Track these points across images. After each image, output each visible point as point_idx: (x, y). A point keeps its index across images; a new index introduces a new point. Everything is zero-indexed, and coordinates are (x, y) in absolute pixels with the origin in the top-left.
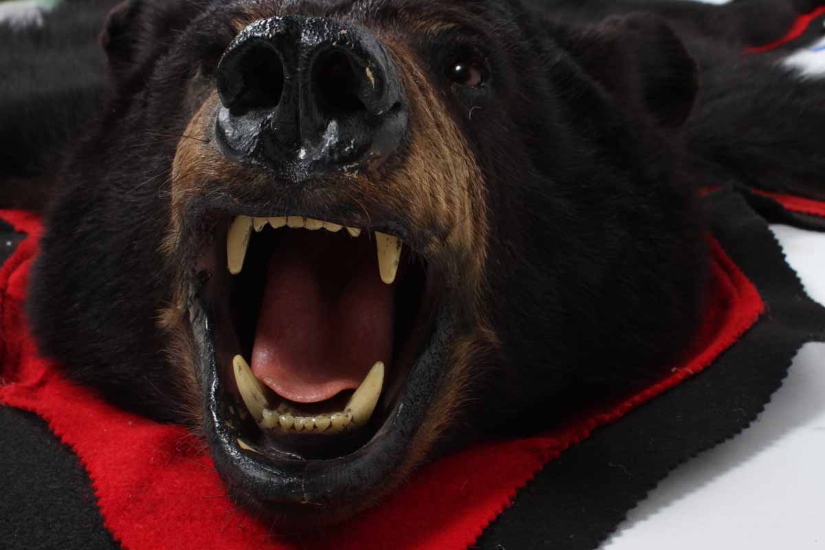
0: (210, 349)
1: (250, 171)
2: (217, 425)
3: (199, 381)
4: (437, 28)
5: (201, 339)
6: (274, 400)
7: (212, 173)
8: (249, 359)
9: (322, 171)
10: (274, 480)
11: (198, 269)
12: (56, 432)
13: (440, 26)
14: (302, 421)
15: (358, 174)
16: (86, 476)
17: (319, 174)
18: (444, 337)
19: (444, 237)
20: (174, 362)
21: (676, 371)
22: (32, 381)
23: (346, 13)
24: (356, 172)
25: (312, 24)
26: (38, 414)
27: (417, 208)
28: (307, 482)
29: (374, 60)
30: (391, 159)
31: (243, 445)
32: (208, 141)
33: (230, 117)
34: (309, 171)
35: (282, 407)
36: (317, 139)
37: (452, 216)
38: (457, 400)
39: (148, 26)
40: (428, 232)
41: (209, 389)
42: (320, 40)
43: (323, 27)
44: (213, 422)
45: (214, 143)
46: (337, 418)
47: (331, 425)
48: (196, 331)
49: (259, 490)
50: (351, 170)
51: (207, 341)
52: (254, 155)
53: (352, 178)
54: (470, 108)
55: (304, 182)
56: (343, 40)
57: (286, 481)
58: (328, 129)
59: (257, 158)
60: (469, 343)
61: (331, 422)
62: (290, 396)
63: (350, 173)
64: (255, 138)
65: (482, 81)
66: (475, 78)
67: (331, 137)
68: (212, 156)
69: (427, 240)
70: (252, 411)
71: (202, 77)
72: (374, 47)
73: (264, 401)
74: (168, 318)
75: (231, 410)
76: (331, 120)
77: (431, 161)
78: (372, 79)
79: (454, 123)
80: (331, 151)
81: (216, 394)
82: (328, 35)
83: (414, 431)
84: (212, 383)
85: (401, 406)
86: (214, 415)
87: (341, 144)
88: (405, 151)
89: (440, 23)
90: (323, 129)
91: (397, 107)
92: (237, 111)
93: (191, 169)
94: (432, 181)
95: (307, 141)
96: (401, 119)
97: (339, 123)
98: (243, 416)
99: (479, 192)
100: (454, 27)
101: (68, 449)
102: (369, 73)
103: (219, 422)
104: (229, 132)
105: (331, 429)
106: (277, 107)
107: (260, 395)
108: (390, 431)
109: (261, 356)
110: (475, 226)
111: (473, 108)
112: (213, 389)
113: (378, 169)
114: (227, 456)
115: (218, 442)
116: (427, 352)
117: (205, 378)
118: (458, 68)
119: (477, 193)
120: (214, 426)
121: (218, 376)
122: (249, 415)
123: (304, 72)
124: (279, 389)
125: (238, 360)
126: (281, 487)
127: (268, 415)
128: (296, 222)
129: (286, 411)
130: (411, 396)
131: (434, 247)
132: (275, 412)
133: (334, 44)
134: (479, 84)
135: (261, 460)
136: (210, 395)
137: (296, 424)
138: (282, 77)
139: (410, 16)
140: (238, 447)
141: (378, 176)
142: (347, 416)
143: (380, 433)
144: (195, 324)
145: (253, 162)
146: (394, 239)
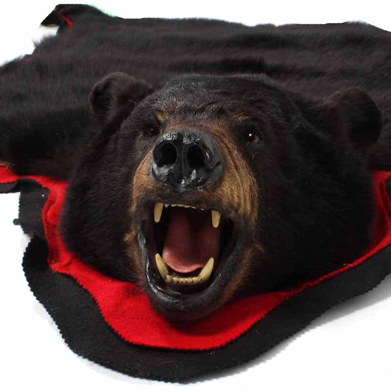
0: (146, 251)
1: (164, 188)
2: (149, 280)
3: (141, 263)
4: (241, 119)
5: (142, 246)
6: (171, 271)
7: (151, 187)
8: (161, 255)
9: (190, 188)
10: (171, 301)
11: (142, 219)
12: (80, 284)
13: (242, 118)
14: (181, 280)
15: (203, 190)
16: (94, 301)
17: (189, 190)
18: (239, 248)
19: (236, 211)
20: (130, 255)
21: (345, 265)
22: (65, 262)
23: (203, 112)
24: (202, 189)
25: (187, 136)
26: (72, 276)
27: (225, 200)
28: (183, 302)
29: (209, 150)
30: (215, 184)
31: (159, 288)
32: (148, 175)
33: (157, 167)
34: (186, 188)
35: (174, 274)
36: (189, 177)
37: (240, 203)
38: (245, 274)
39: (115, 98)
40: (229, 209)
41: (146, 267)
42: (190, 142)
43: (191, 137)
44: (148, 279)
45: (151, 176)
46: (195, 279)
47: (193, 282)
48: (140, 244)
49: (165, 304)
50: (201, 189)
51: (145, 248)
52: (166, 182)
53: (201, 191)
54: (254, 153)
55: (183, 193)
56: (198, 142)
57: (175, 301)
58: (193, 173)
59: (167, 183)
60: (250, 251)
61: (193, 281)
62: (177, 270)
63: (200, 189)
64: (166, 175)
65: (260, 141)
66: (257, 140)
67: (193, 177)
68: (150, 181)
69: (229, 213)
70: (162, 275)
71: (143, 136)
72: (209, 144)
73: (167, 271)
74: (128, 237)
75: (154, 275)
76: (194, 169)
77: (231, 182)
78: (208, 156)
79: (245, 162)
80: (193, 181)
81: (148, 268)
82: (193, 140)
83: (225, 285)
84: (147, 264)
85: (220, 275)
86: (148, 276)
87: (197, 179)
88: (221, 180)
89: (242, 116)
90: (191, 173)
91: (219, 163)
92: (160, 165)
93: (142, 185)
94: (232, 190)
95: (185, 177)
96: (220, 167)
97: (197, 171)
98: (159, 278)
99: (255, 190)
100: (248, 119)
101: (86, 291)
102: (207, 154)
103: (150, 279)
104: (157, 172)
105: (193, 283)
106: (174, 165)
107: (165, 269)
108: (215, 284)
109: (166, 254)
110: (252, 204)
111: (255, 153)
112: (147, 267)
113: (211, 188)
114: (153, 292)
115: (150, 287)
116: (232, 254)
117: (144, 262)
118: (250, 135)
119: (254, 191)
120: (148, 280)
121: (150, 262)
122: (161, 277)
123: (184, 153)
124: (173, 267)
125: (157, 256)
126: (173, 303)
127: (168, 277)
128: (180, 205)
129: (175, 276)
130: (224, 271)
131: (232, 215)
132: (172, 276)
133: (195, 144)
134: (259, 142)
135: (166, 294)
136: (146, 269)
137: (179, 281)
138: (176, 154)
139: (230, 113)
140: (157, 289)
141: (210, 191)
142: (199, 278)
143: (212, 285)
144: (140, 240)
145: (166, 185)
146: (217, 213)
